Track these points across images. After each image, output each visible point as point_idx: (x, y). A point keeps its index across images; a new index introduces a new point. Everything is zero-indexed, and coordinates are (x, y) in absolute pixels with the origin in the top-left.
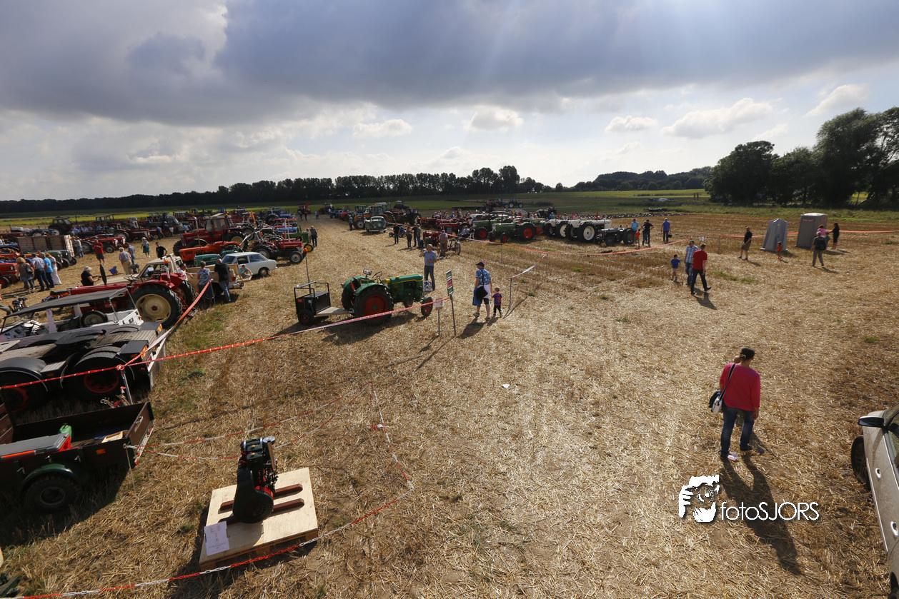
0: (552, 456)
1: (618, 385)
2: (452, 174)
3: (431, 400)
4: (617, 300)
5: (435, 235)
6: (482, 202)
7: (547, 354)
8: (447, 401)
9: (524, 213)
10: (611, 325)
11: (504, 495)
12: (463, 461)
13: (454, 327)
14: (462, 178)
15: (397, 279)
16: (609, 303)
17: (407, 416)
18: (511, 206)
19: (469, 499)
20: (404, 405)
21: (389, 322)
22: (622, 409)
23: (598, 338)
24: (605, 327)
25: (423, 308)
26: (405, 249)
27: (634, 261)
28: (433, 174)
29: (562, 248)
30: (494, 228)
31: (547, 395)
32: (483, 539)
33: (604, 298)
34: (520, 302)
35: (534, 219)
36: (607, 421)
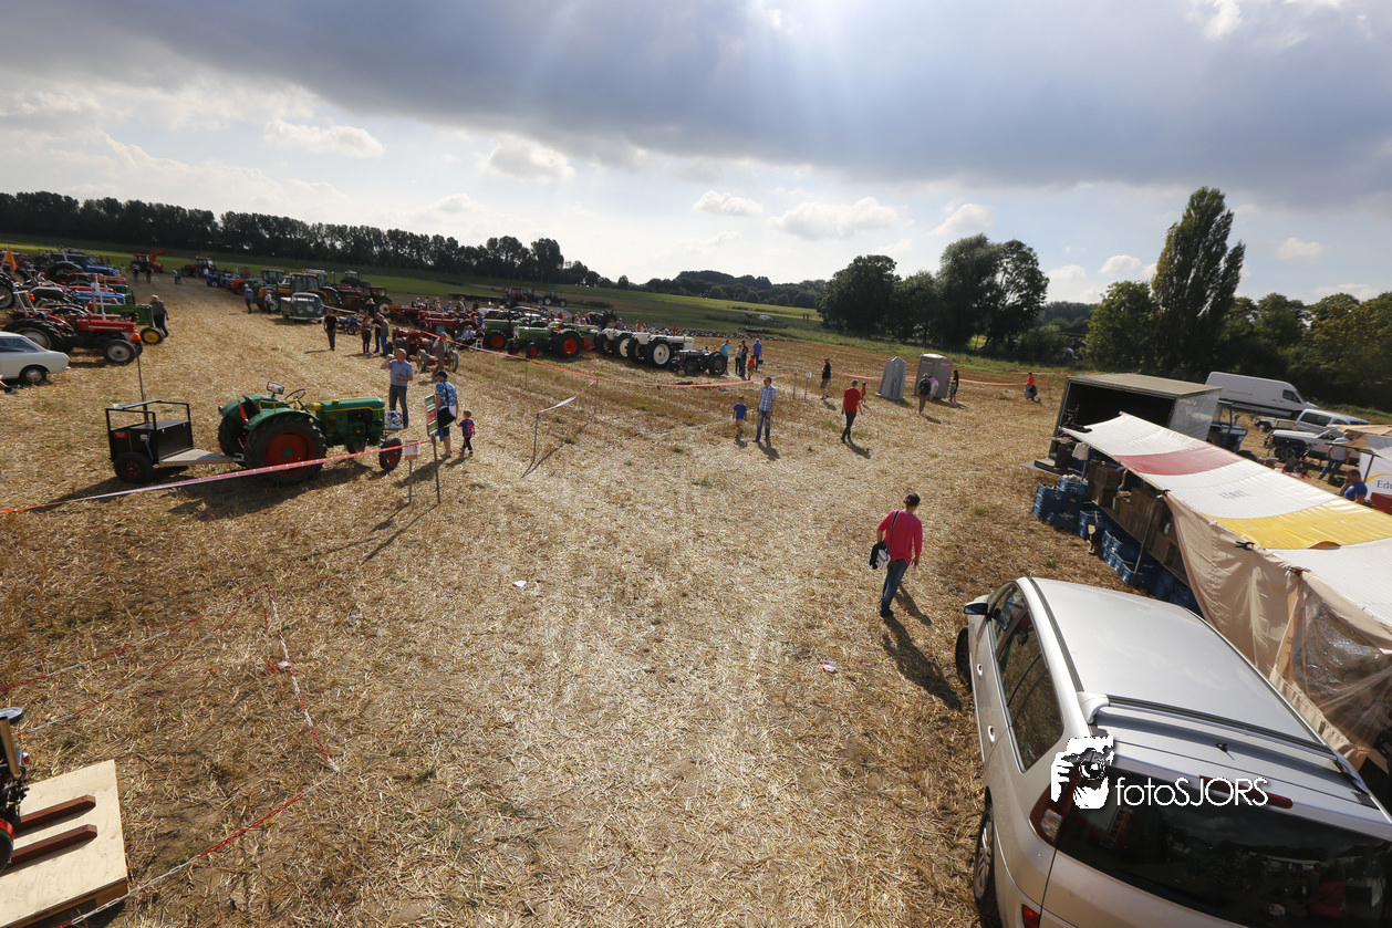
0: (588, 689)
1: (690, 577)
2: (451, 239)
3: (388, 612)
4: (695, 454)
5: (413, 336)
6: (501, 292)
7: (588, 532)
8: (416, 612)
9: (567, 315)
10: (684, 490)
11: (508, 759)
12: (440, 712)
13: (438, 489)
14: (468, 248)
15: (335, 403)
16: (683, 457)
17: (342, 642)
18: (548, 302)
19: (448, 774)
20: (336, 624)
21: (315, 479)
22: (693, 612)
23: (665, 509)
24: (676, 493)
25: (382, 457)
26: (358, 355)
27: (721, 399)
28: (417, 233)
29: (621, 374)
30: (516, 333)
31: (585, 596)
32: (468, 838)
33: (677, 451)
34: (550, 452)
35: (580, 325)
36: (672, 630)
